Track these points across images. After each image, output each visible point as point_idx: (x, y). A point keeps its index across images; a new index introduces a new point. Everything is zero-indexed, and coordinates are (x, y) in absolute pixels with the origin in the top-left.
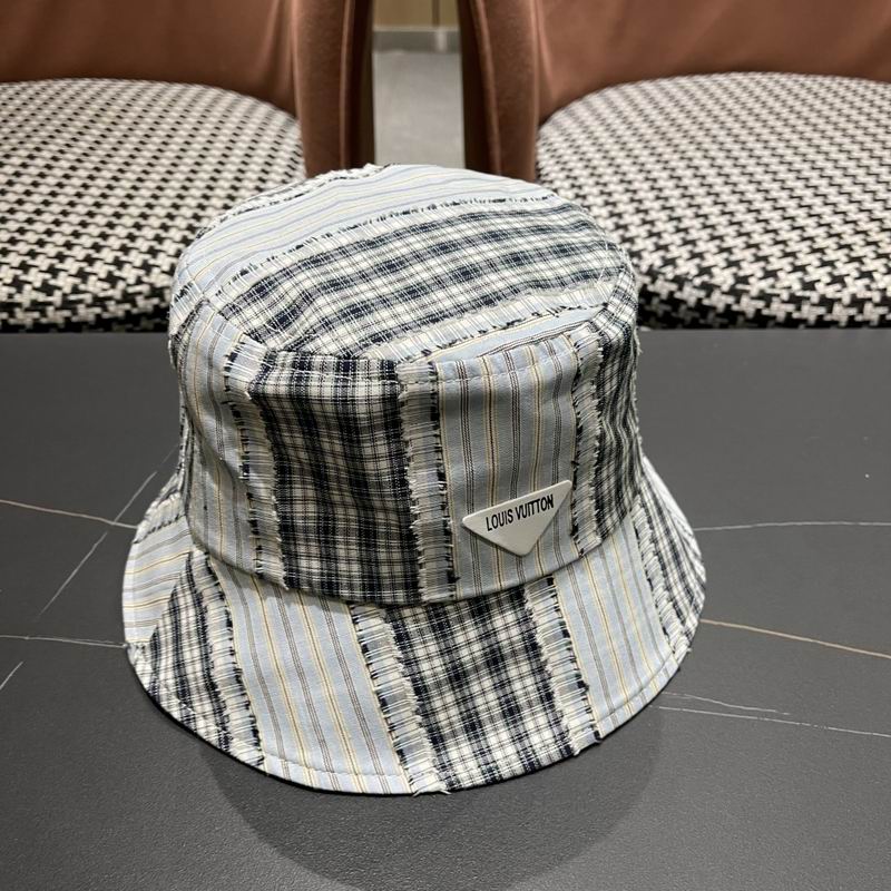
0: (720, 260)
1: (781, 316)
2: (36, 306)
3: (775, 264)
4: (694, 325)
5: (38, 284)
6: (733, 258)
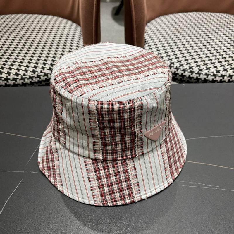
0: (195, 65)
1: (211, 79)
2: (14, 79)
3: (209, 66)
4: (188, 82)
5: (14, 73)
6: (198, 64)
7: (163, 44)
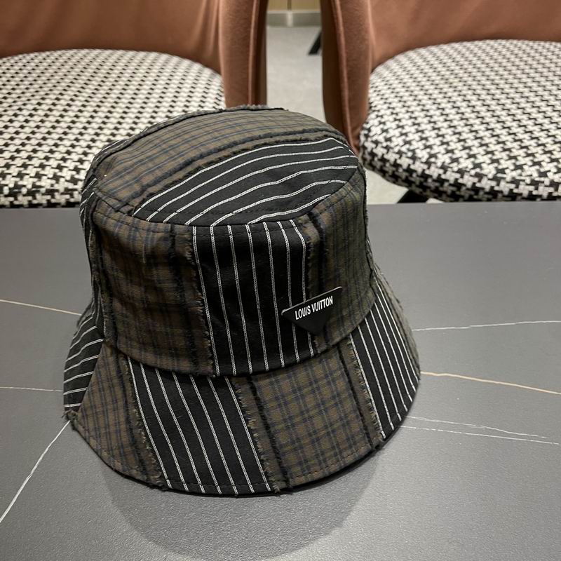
0: (487, 159)
1: (525, 193)
2: (68, 191)
3: (521, 161)
4: (471, 199)
5: (68, 178)
6: (495, 158)
7: (412, 112)
